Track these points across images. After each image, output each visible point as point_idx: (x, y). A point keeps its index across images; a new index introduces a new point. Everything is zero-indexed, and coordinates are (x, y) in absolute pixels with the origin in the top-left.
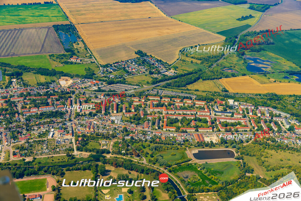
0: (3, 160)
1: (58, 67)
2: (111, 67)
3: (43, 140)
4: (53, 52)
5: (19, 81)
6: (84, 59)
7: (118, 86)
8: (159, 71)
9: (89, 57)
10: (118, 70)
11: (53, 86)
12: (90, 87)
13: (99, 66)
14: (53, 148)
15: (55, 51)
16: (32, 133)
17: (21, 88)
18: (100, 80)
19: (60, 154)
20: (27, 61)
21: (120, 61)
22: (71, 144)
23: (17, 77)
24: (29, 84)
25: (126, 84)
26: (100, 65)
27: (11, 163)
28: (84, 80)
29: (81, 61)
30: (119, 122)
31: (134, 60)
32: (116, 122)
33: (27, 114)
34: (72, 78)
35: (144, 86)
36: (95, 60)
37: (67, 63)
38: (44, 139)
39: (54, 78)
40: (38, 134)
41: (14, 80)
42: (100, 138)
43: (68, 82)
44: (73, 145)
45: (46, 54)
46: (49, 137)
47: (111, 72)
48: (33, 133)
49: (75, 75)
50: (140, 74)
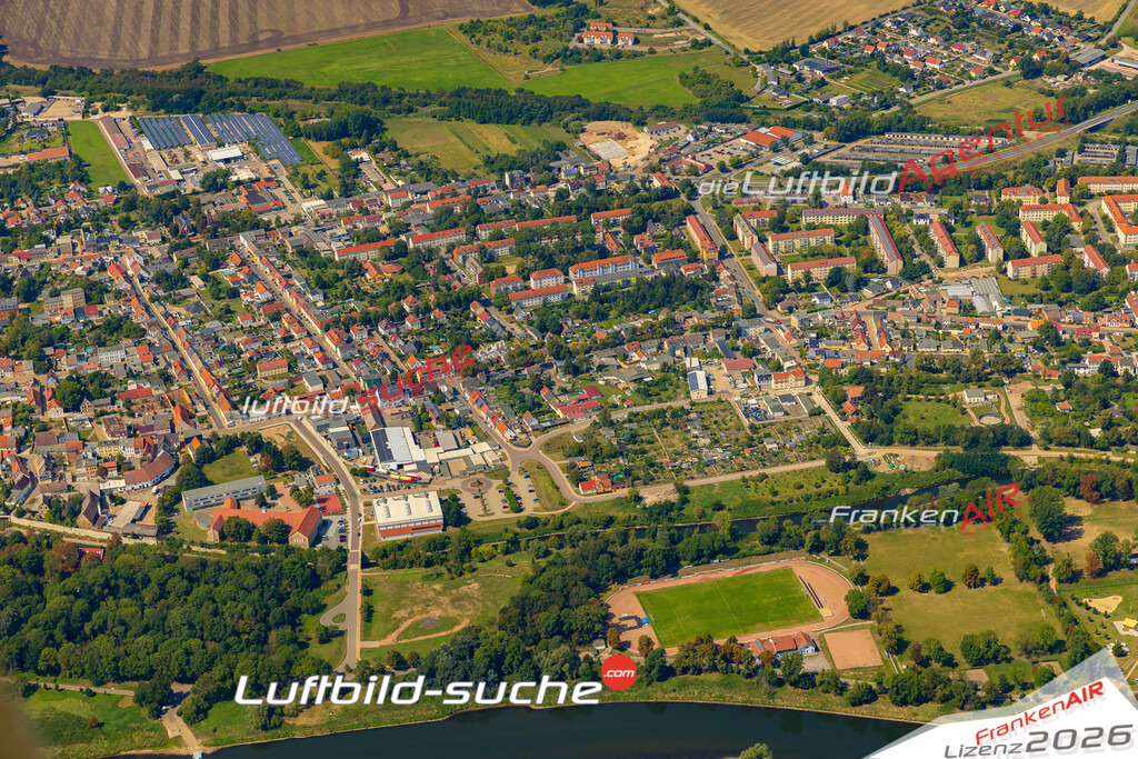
0: (537, 505)
1: (536, 79)
2: (808, 59)
3: (670, 407)
4: (469, 13)
5: (387, 155)
6: (649, 31)
7: (895, 143)
8: (1067, 61)
9: (664, 18)
10: (851, 72)
11: (569, 167)
12: (757, 162)
13: (745, 57)
14: (743, 440)
15: (476, 8)
16: (601, 382)
17: (416, 187)
18: (790, 124)
19: (787, 462)
20: (363, 63)
21: (840, 29)
22: (818, 418)
23: (369, 142)
24: (446, 166)
25: (930, 131)
26: (747, 51)
27: (582, 516)
28: (710, 130)
29: (636, 42)
30: (995, 303)
31: (911, 18)
32: (980, 306)
33: (526, 303)
34: (644, 124)
35: (1027, 134)
36: (704, 31)
37: (571, 55)
38: (675, 404)
39: (553, 132)
40: (632, 386)
41: (365, 155)
42: (946, 383)
43: (631, 144)
44: (831, 422)
45: (440, 22)
46: (694, 396)
47: (823, 83)
48: (607, 382)
49: (647, 110)
50: (971, 78)
